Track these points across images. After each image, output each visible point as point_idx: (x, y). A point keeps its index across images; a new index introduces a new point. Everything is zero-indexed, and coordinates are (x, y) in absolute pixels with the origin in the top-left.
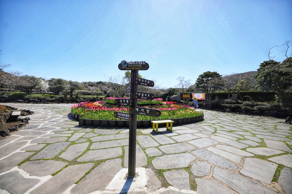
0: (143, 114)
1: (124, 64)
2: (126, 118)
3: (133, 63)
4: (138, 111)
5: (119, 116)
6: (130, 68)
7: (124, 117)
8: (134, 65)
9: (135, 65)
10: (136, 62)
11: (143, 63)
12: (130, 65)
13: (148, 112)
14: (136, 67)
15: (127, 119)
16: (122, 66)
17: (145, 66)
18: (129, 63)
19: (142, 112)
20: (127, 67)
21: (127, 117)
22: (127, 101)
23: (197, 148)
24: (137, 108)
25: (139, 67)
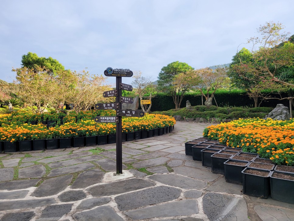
0: (129, 115)
1: (110, 71)
2: (111, 121)
3: (119, 70)
4: (124, 113)
5: (103, 120)
6: (116, 75)
7: (109, 120)
8: (119, 72)
9: (121, 72)
10: (121, 70)
11: (127, 71)
12: (116, 72)
13: (134, 114)
14: (122, 74)
15: (113, 121)
16: (107, 72)
17: (129, 74)
18: (115, 70)
19: (128, 114)
20: (113, 73)
21: (113, 120)
22: (113, 105)
23: (170, 153)
24: (124, 110)
25: (124, 74)
